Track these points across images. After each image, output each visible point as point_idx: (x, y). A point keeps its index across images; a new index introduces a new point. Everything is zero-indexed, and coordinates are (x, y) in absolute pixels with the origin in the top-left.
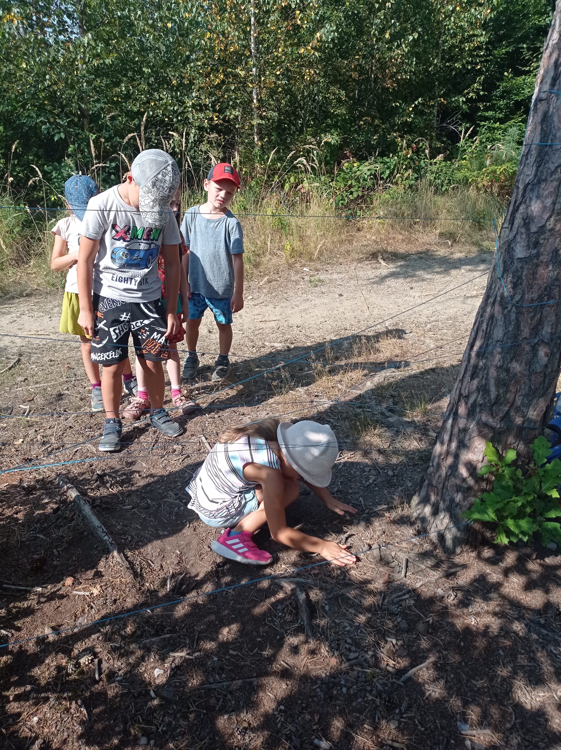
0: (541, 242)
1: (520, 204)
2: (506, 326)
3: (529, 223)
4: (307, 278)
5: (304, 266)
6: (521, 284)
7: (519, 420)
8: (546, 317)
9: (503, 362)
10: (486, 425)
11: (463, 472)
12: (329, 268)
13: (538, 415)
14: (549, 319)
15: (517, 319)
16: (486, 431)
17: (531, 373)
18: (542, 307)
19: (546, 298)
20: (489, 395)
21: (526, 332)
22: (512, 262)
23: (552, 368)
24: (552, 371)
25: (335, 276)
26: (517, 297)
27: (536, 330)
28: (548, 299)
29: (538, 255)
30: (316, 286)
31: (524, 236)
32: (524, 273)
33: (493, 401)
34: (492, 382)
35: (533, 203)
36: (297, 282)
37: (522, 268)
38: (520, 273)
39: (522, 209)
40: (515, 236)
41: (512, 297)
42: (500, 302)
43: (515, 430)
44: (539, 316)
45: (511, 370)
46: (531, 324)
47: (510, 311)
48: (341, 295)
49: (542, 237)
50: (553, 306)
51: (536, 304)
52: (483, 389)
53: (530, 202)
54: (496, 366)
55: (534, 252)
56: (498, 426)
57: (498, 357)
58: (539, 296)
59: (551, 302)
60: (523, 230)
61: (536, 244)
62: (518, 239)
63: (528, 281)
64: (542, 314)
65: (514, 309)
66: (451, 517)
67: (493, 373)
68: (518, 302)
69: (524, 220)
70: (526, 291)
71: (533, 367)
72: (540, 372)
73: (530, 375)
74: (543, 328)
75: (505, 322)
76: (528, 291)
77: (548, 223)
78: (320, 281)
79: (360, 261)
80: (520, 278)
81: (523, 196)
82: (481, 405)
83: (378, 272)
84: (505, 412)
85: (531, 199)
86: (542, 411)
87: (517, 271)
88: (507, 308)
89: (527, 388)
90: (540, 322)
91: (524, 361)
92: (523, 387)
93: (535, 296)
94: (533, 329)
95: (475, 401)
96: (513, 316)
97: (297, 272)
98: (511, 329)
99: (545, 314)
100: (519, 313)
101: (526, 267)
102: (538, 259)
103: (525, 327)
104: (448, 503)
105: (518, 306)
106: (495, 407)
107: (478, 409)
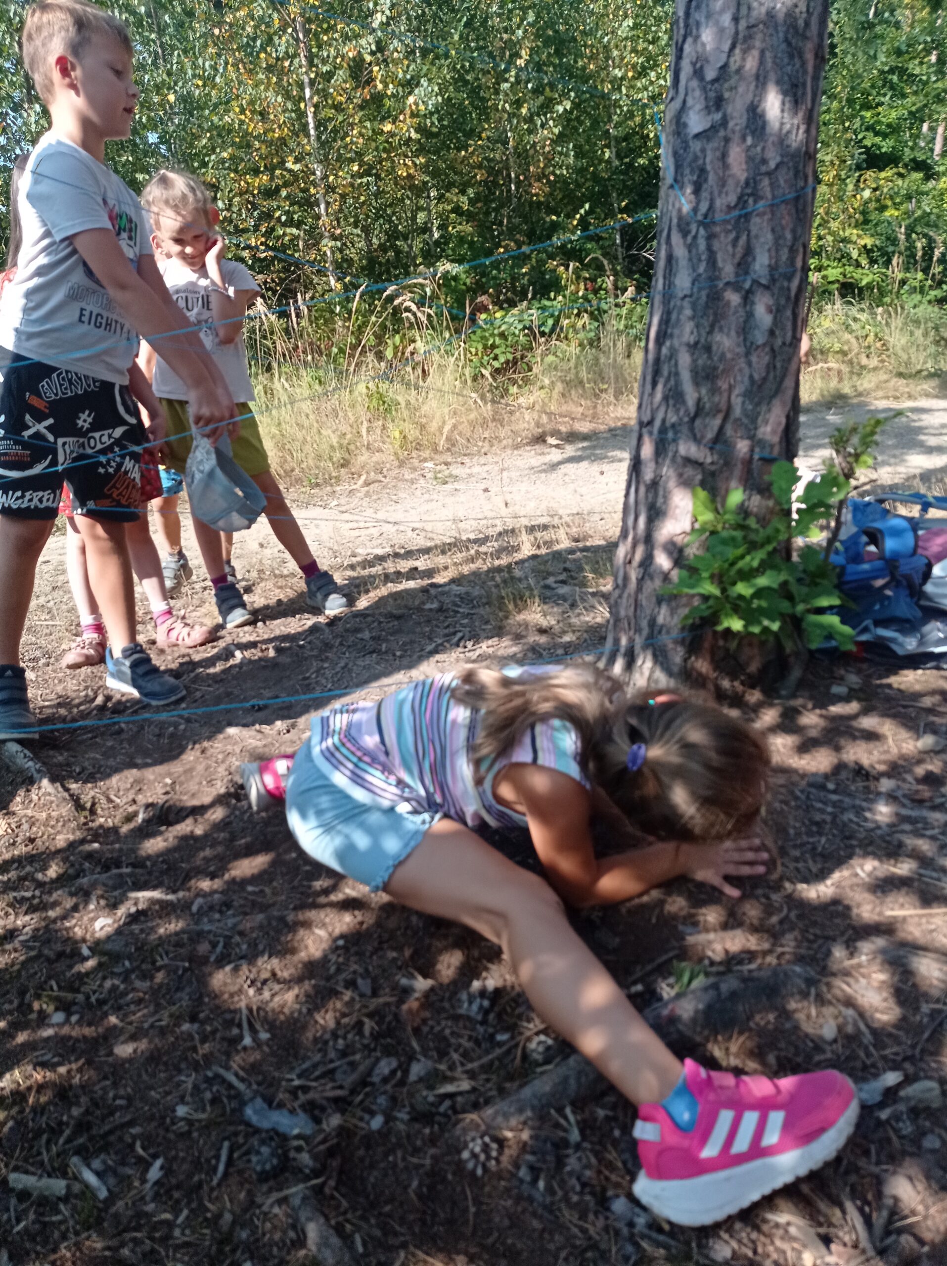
0: (726, 95)
1: (684, 41)
2: (693, 266)
3: (702, 67)
4: (430, 475)
5: (425, 460)
6: (706, 180)
7: (742, 446)
8: (757, 237)
9: (699, 335)
10: (688, 461)
11: (663, 561)
12: (466, 460)
13: (774, 432)
14: (762, 240)
15: (709, 248)
16: (689, 471)
17: (749, 348)
18: (747, 217)
19: (751, 201)
20: (684, 402)
21: (728, 270)
22: (686, 147)
23: (784, 337)
24: (784, 344)
25: (476, 469)
26: (704, 207)
27: (744, 265)
28: (755, 202)
29: (724, 122)
30: (446, 483)
31: (698, 93)
32: (708, 160)
33: (692, 410)
34: (686, 376)
35: (702, 29)
36: (412, 481)
37: (703, 150)
38: (701, 162)
39: (688, 48)
40: (684, 102)
41: (695, 210)
42: (679, 226)
43: (739, 466)
44: (744, 238)
45: (714, 348)
46: (733, 255)
47: (695, 238)
48: (486, 490)
49: (726, 85)
50: (764, 214)
51: (736, 213)
52: (674, 396)
53: (698, 28)
54: (688, 345)
55: (718, 116)
56: (709, 460)
57: (689, 326)
58: (740, 198)
59: (761, 204)
60: (695, 83)
61: (718, 103)
62: (690, 102)
63: (716, 173)
64: (749, 232)
65: (702, 231)
66: (655, 657)
67: (685, 359)
68: (706, 216)
69: (694, 64)
70: (716, 193)
71: (750, 337)
72: (764, 345)
73: (747, 354)
74: (754, 259)
75: (690, 260)
76: (720, 193)
77: (732, 60)
78: (451, 476)
79: (517, 447)
80: (703, 171)
81: (687, 26)
82: (673, 426)
83: (547, 459)
84: (716, 429)
85: (698, 24)
86: (779, 424)
87: (696, 158)
88: (689, 232)
89: (746, 379)
90: (749, 251)
91: (733, 327)
92: (739, 378)
93: (732, 199)
94: (739, 264)
95: (664, 421)
96: (702, 244)
97: (414, 469)
98: (701, 269)
99: (754, 230)
100: (710, 237)
101: (709, 147)
102: (726, 128)
103: (724, 261)
104: (646, 632)
105: (707, 222)
106: (698, 422)
107: (670, 435)
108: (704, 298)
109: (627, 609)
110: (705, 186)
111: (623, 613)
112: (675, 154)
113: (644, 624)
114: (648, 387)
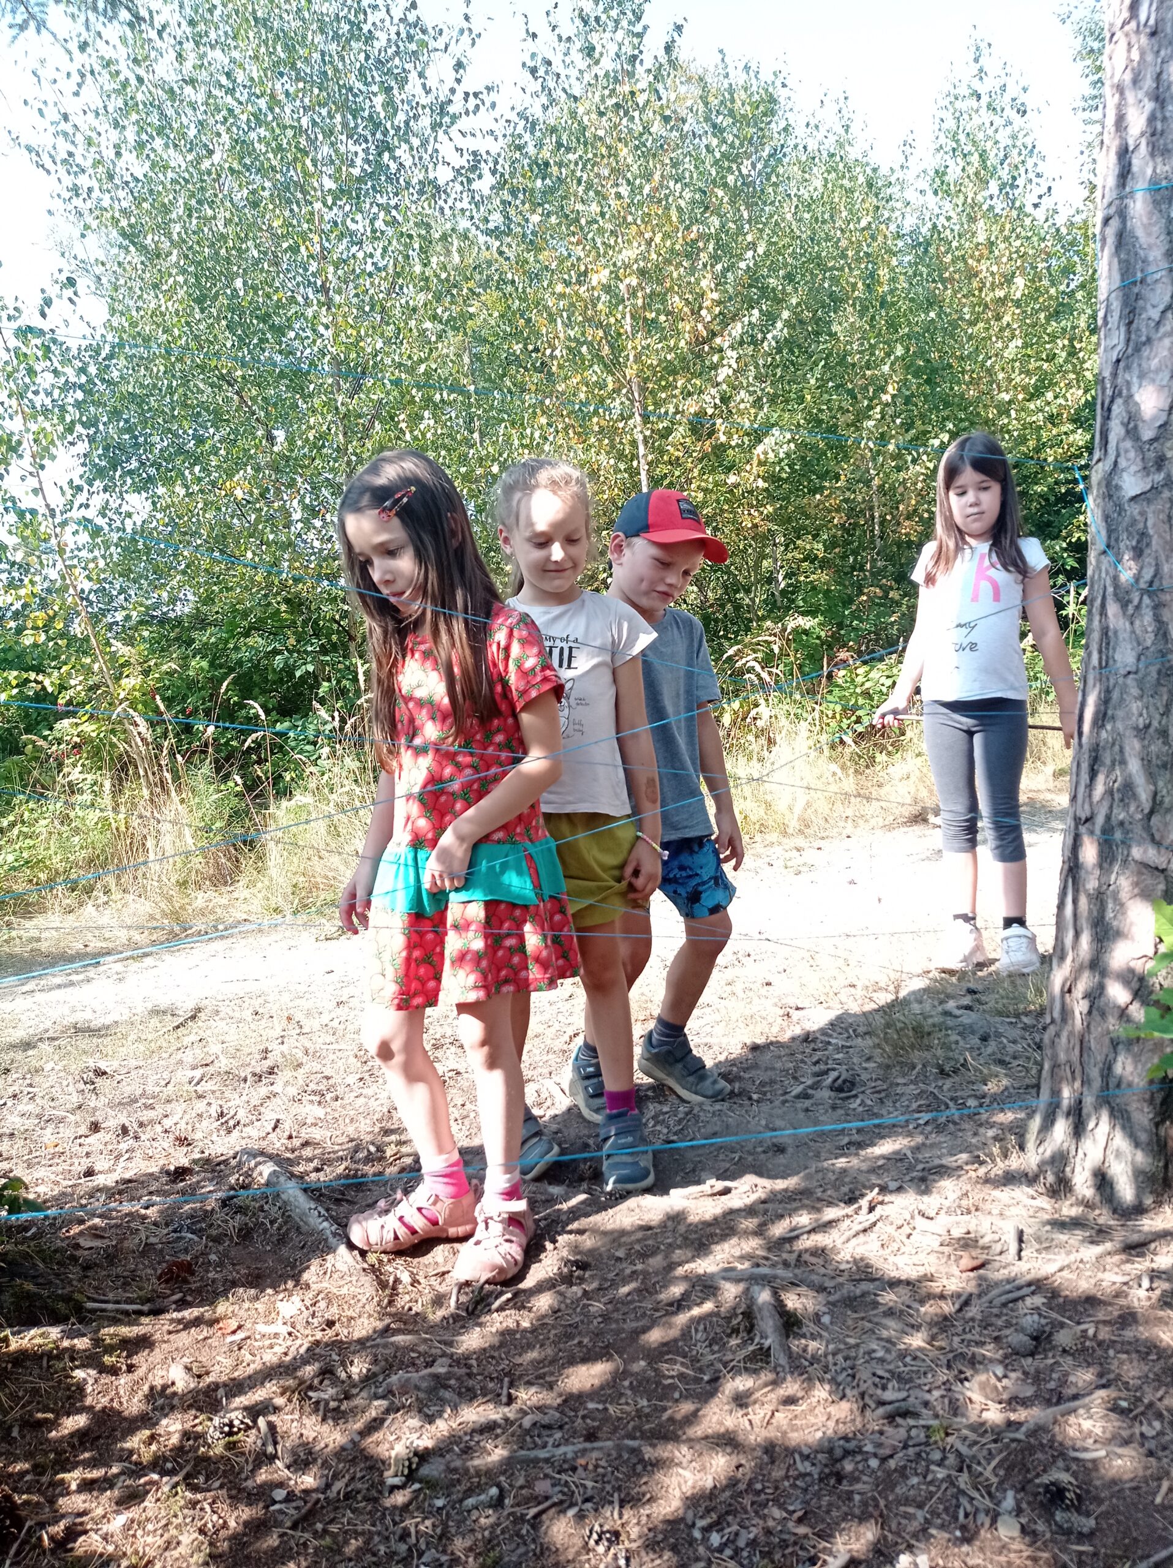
0: (1169, 454)
2: (1138, 639)
3: (1136, 427)
4: (779, 863)
6: (1148, 545)
9: (1151, 717)
10: (1146, 867)
11: (1118, 993)
12: (824, 844)
15: (1158, 619)
16: (1148, 879)
20: (1135, 796)
22: (1120, 510)
25: (837, 856)
26: (1148, 574)
29: (1169, 483)
30: (798, 873)
31: (1132, 454)
32: (1150, 523)
33: (1147, 808)
34: (1135, 765)
35: (1134, 389)
37: (1142, 513)
38: (1140, 526)
39: (1118, 408)
40: (1116, 463)
41: (1137, 578)
42: (1115, 594)
47: (1138, 607)
49: (1168, 444)
52: (1121, 790)
53: (1129, 390)
54: (1136, 728)
55: (1159, 477)
57: (1136, 708)
60: (1128, 444)
61: (1159, 463)
62: (1123, 463)
65: (1146, 600)
67: (1132, 746)
68: (1151, 584)
69: (1126, 425)
70: (1163, 558)
75: (1133, 632)
76: (1168, 558)
78: (805, 864)
79: (889, 828)
80: (1143, 534)
81: (1115, 386)
82: (1121, 824)
85: (1128, 384)
87: (1134, 522)
88: (1130, 601)
96: (1147, 614)
97: (757, 856)
98: (1148, 642)
100: (1158, 607)
102: (1170, 489)
105: (1153, 590)
106: (1155, 820)
107: (1118, 835)
108: (1155, 675)
109: (1067, 1051)
110: (1147, 551)
111: (1062, 1057)
112: (1107, 518)
113: (1095, 1073)
114: (1085, 777)
